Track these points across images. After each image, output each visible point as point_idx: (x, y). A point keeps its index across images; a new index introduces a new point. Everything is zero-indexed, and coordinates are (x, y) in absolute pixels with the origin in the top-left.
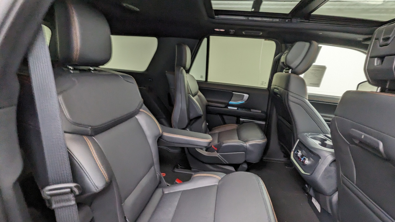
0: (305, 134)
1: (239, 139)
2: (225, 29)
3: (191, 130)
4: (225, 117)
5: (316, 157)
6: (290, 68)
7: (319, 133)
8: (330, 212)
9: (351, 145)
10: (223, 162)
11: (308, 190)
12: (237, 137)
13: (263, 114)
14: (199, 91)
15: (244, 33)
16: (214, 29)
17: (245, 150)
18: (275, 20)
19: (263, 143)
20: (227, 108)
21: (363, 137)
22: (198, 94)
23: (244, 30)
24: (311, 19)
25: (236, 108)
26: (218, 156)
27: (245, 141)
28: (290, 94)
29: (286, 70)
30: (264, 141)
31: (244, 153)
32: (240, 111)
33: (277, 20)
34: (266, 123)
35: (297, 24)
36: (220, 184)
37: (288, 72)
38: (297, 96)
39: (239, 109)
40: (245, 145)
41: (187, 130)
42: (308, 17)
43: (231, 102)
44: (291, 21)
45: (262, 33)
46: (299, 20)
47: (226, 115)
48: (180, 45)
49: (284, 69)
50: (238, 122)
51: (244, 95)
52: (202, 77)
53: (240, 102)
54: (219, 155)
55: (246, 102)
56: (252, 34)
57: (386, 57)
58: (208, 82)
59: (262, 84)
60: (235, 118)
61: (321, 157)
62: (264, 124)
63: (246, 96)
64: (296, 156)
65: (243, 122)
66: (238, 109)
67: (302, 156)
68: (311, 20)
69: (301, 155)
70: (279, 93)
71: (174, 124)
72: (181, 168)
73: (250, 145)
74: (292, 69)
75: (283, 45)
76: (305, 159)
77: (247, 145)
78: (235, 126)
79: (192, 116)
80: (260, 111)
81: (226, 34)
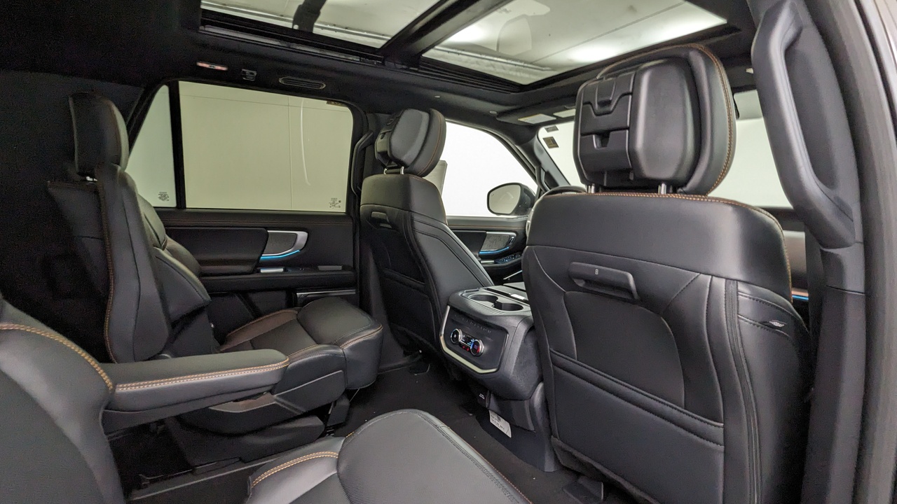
0: (460, 294)
1: (318, 343)
2: (228, 67)
3: (176, 355)
4: (255, 297)
5: (497, 332)
6: (400, 163)
7: (476, 287)
8: (532, 428)
9: (567, 293)
10: (293, 411)
11: (487, 404)
12: (309, 340)
13: (349, 272)
14: (169, 239)
15: (280, 81)
16: (196, 62)
17: (343, 363)
18: (351, 58)
19: (377, 334)
20: (259, 272)
21: (597, 272)
22: (168, 245)
23: (282, 72)
24: (421, 67)
25: (281, 270)
26: (276, 400)
27: (337, 344)
28: (416, 217)
29: (389, 169)
30: (378, 332)
31: (340, 371)
32: (292, 273)
33: (356, 59)
34: (356, 291)
35: (395, 73)
36: (342, 468)
37: (399, 173)
38: (428, 221)
39: (290, 270)
40: (341, 351)
41: (166, 358)
42: (416, 61)
43: (265, 257)
44: (383, 64)
45: (325, 86)
46: (399, 66)
47: (254, 291)
48: (81, 97)
49: (385, 167)
50: (291, 303)
51: (296, 235)
52: (163, 196)
53: (289, 252)
54: (278, 399)
55: (303, 251)
56: (303, 85)
57: (612, 133)
58: (187, 210)
59: (333, 204)
60: (282, 296)
61: (509, 331)
62: (354, 293)
63: (302, 236)
64: (453, 343)
65: (307, 300)
66: (285, 270)
67: (467, 340)
68: (422, 69)
69: (464, 338)
70: (388, 220)
71: (115, 348)
72: (153, 482)
73: (352, 348)
74: (406, 167)
75: (369, 116)
76: (477, 344)
77: (345, 349)
78: (288, 315)
79: (176, 309)
80: (340, 268)
81: (232, 79)
